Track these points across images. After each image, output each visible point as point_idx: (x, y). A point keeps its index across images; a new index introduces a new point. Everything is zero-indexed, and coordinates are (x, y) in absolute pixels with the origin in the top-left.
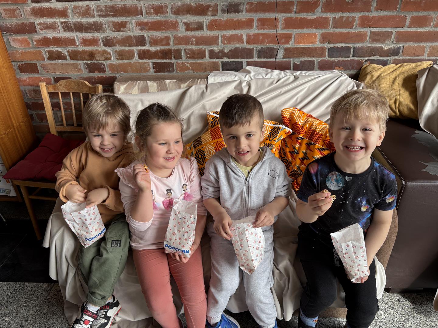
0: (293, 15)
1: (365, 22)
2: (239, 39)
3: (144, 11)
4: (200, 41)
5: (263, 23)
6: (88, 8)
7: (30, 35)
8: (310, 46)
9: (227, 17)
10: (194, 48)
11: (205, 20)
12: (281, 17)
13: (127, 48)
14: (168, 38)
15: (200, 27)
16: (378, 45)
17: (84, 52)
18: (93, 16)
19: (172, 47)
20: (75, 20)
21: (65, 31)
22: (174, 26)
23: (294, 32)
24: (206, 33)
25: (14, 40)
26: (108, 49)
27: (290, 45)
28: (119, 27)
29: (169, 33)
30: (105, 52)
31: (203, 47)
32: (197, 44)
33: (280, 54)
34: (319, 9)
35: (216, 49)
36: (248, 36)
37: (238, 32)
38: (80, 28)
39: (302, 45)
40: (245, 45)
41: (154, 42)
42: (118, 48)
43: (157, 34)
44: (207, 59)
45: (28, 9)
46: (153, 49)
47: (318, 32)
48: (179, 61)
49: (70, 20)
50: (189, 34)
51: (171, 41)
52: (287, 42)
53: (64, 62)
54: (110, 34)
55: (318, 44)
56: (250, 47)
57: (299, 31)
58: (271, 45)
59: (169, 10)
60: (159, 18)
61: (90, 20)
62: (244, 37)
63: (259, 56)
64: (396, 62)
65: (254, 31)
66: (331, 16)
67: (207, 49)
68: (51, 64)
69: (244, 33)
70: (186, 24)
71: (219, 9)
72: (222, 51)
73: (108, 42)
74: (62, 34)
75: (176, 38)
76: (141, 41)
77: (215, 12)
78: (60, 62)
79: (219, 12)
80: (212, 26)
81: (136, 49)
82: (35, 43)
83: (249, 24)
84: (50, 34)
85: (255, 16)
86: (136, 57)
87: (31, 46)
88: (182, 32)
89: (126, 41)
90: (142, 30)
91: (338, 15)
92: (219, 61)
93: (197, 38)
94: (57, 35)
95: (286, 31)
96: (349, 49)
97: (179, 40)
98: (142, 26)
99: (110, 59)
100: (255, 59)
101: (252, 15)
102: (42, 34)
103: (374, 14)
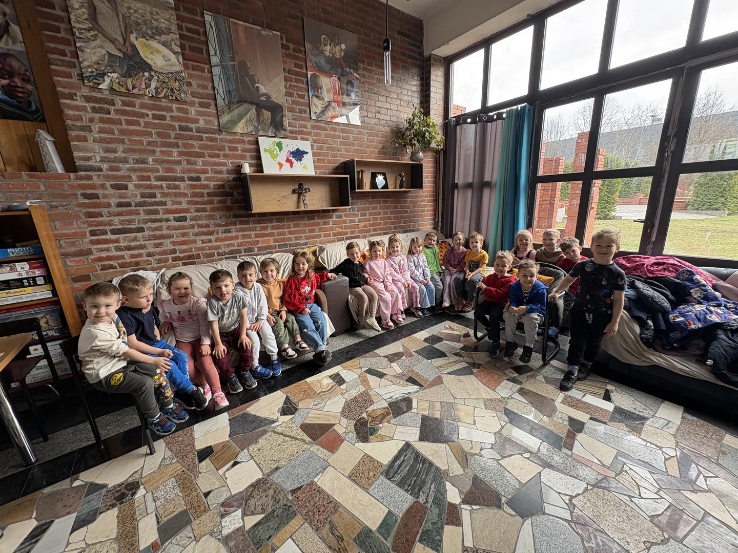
0: (258, 232)
1: (290, 233)
2: (233, 245)
3: (175, 236)
4: (211, 248)
5: (244, 236)
6: (136, 237)
7: (87, 257)
8: (269, 245)
9: (224, 235)
10: (208, 252)
11: (212, 237)
12: (253, 233)
13: (164, 257)
14: (192, 248)
15: (210, 241)
16: (298, 241)
17: (131, 262)
18: (140, 241)
19: (194, 253)
20: (125, 244)
21: (117, 251)
22: (195, 242)
23: (260, 239)
24: (214, 244)
25: (71, 261)
26: (150, 258)
27: (259, 245)
28: (157, 246)
29: (191, 246)
30: (148, 260)
31: (213, 251)
32: (209, 250)
33: (256, 250)
34: (269, 229)
35: (221, 251)
36: (237, 243)
37: (232, 242)
38: (129, 248)
39: (265, 245)
40: (236, 248)
41: (182, 251)
42: (157, 257)
43: (184, 247)
44: (216, 257)
45: (87, 240)
46: (182, 255)
47: (272, 238)
48: (199, 260)
49: (121, 244)
50: (204, 245)
51: (193, 250)
52: (258, 244)
53: (115, 270)
54: (151, 250)
55: (272, 244)
56: (239, 248)
57: (263, 239)
58: (250, 246)
59: (191, 234)
60: (185, 239)
61: (138, 243)
62: (235, 244)
63: (245, 252)
64: (308, 248)
65: (240, 241)
66: (275, 231)
67: (216, 252)
68: (103, 273)
69: (235, 242)
70: (201, 240)
71: (220, 232)
72: (224, 252)
73: (149, 255)
74: (114, 253)
75: (196, 248)
76: (174, 251)
77: (218, 233)
78: (111, 270)
79: (220, 233)
80: (217, 240)
81: (170, 256)
82: (90, 261)
83: (237, 237)
84: (104, 254)
85: (240, 234)
86: (171, 261)
87: (86, 263)
88: (199, 244)
89: (164, 253)
90: (174, 245)
91: (278, 231)
92: (223, 257)
93: (209, 247)
94: (110, 254)
95: (257, 239)
96: (287, 244)
97: (198, 249)
98: (174, 243)
99: (151, 264)
100: (243, 254)
101: (238, 233)
102: (97, 255)
103: (293, 229)
